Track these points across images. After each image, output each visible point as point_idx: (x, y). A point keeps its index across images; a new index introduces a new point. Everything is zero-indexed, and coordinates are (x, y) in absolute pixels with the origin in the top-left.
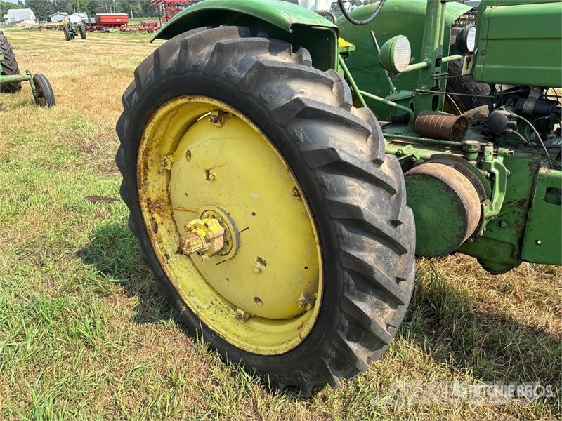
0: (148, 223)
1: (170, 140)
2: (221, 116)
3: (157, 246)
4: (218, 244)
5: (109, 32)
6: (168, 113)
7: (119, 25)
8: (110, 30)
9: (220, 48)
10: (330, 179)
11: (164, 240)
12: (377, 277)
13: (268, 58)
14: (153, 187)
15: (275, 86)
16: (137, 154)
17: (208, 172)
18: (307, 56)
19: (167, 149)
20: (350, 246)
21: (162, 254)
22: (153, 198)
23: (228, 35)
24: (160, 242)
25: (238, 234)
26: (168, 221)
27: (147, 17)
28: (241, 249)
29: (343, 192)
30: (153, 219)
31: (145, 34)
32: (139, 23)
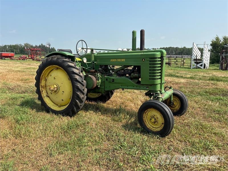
0: (41, 90)
1: (47, 74)
2: (57, 69)
3: (42, 95)
4: (56, 89)
5: (5, 59)
6: (48, 68)
7: (10, 57)
8: (6, 59)
9: (58, 58)
10: (73, 75)
11: (44, 94)
12: (79, 88)
13: (64, 59)
14: (43, 83)
15: (66, 63)
16: (41, 76)
17: (54, 78)
18: (70, 60)
19: (46, 75)
20: (76, 84)
21: (43, 96)
22: (42, 85)
23: (59, 56)
24: (43, 94)
25: (59, 88)
26: (45, 90)
27: (21, 54)
28: (60, 90)
29: (75, 77)
30: (42, 89)
31: (21, 60)
32: (19, 56)
